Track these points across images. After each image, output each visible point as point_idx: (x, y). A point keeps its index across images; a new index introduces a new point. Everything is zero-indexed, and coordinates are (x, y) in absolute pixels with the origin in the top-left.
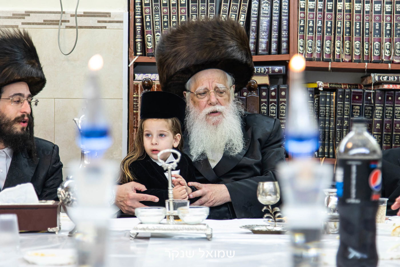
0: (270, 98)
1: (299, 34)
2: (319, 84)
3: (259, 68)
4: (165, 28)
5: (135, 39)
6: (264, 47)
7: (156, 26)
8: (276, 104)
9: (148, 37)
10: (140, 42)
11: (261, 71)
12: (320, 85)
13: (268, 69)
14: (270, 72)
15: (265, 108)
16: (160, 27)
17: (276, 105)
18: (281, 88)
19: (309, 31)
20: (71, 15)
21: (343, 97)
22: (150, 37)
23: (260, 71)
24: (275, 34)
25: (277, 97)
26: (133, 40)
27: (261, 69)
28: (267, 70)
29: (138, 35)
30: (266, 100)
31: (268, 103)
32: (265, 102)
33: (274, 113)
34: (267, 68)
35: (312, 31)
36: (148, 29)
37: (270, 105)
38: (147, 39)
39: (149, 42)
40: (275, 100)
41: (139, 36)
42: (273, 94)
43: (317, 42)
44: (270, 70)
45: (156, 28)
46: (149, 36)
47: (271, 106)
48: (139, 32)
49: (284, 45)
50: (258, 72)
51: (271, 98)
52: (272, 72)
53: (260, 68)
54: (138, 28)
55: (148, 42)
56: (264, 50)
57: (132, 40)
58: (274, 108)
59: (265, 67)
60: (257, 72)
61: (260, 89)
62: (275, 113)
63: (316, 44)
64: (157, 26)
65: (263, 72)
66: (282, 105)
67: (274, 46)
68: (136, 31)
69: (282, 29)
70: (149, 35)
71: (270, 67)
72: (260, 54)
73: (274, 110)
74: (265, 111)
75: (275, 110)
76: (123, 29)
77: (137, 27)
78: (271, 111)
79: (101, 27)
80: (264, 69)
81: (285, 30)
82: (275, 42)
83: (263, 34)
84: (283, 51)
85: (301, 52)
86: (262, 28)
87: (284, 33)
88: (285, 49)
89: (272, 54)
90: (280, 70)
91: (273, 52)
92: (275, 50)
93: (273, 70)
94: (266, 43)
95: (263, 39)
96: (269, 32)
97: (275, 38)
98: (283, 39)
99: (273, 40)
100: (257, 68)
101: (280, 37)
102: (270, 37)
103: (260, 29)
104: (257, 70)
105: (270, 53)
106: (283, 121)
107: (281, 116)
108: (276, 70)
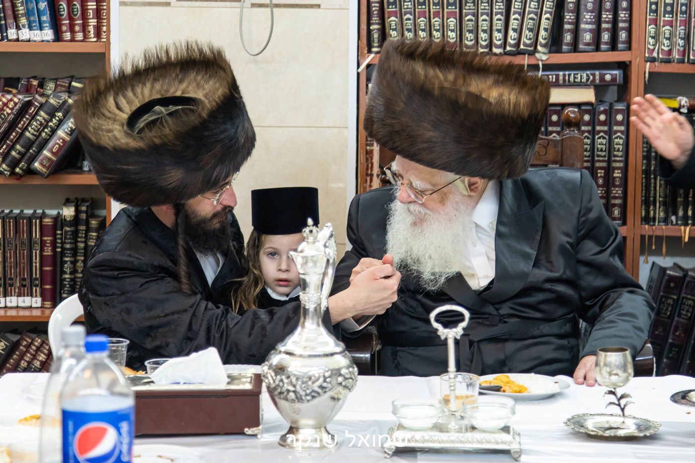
0: (596, 124)
1: (648, 17)
2: (680, 101)
3: (577, 74)
4: (420, 7)
5: (369, 24)
6: (589, 39)
7: (405, 4)
8: (606, 134)
9: (391, 21)
10: (378, 29)
11: (581, 79)
12: (682, 104)
13: (594, 75)
14: (597, 81)
15: (588, 141)
16: (411, 5)
17: (607, 137)
18: (615, 108)
19: (666, 12)
22: (395, 22)
23: (579, 78)
24: (607, 16)
25: (608, 124)
26: (365, 28)
27: (581, 76)
28: (591, 77)
29: (375, 17)
30: (589, 128)
31: (594, 133)
32: (589, 132)
33: (604, 149)
34: (592, 74)
35: (671, 12)
36: (391, 8)
37: (597, 137)
38: (390, 25)
39: (393, 30)
40: (606, 128)
41: (375, 19)
42: (602, 117)
43: (678, 29)
44: (597, 77)
45: (406, 7)
46: (393, 20)
47: (599, 138)
48: (375, 12)
49: (623, 35)
50: (576, 80)
51: (598, 125)
52: (600, 81)
53: (579, 75)
54: (375, 7)
55: (391, 31)
56: (588, 44)
57: (364, 26)
58: (604, 141)
59: (588, 72)
60: (574, 81)
62: (605, 151)
63: (678, 33)
64: (407, 4)
65: (584, 80)
66: (616, 138)
67: (606, 37)
68: (372, 11)
69: (620, 8)
70: (393, 18)
71: (597, 73)
72: (582, 50)
73: (603, 144)
74: (589, 146)
75: (605, 145)
76: (348, 9)
77: (373, 5)
78: (599, 146)
79: (312, 6)
80: (587, 75)
81: (625, 9)
82: (607, 29)
83: (587, 16)
84: (620, 46)
85: (651, 47)
86: (586, 6)
87: (623, 15)
88: (623, 43)
89: (602, 49)
90: (614, 76)
91: (603, 47)
92: (606, 43)
93: (602, 78)
94: (591, 31)
95: (587, 24)
96: (597, 12)
97: (607, 22)
98: (621, 25)
99: (604, 26)
100: (574, 74)
101: (615, 21)
102: (599, 21)
103: (582, 7)
104: (575, 78)
105: (598, 49)
106: (618, 165)
107: (615, 156)
108: (608, 77)
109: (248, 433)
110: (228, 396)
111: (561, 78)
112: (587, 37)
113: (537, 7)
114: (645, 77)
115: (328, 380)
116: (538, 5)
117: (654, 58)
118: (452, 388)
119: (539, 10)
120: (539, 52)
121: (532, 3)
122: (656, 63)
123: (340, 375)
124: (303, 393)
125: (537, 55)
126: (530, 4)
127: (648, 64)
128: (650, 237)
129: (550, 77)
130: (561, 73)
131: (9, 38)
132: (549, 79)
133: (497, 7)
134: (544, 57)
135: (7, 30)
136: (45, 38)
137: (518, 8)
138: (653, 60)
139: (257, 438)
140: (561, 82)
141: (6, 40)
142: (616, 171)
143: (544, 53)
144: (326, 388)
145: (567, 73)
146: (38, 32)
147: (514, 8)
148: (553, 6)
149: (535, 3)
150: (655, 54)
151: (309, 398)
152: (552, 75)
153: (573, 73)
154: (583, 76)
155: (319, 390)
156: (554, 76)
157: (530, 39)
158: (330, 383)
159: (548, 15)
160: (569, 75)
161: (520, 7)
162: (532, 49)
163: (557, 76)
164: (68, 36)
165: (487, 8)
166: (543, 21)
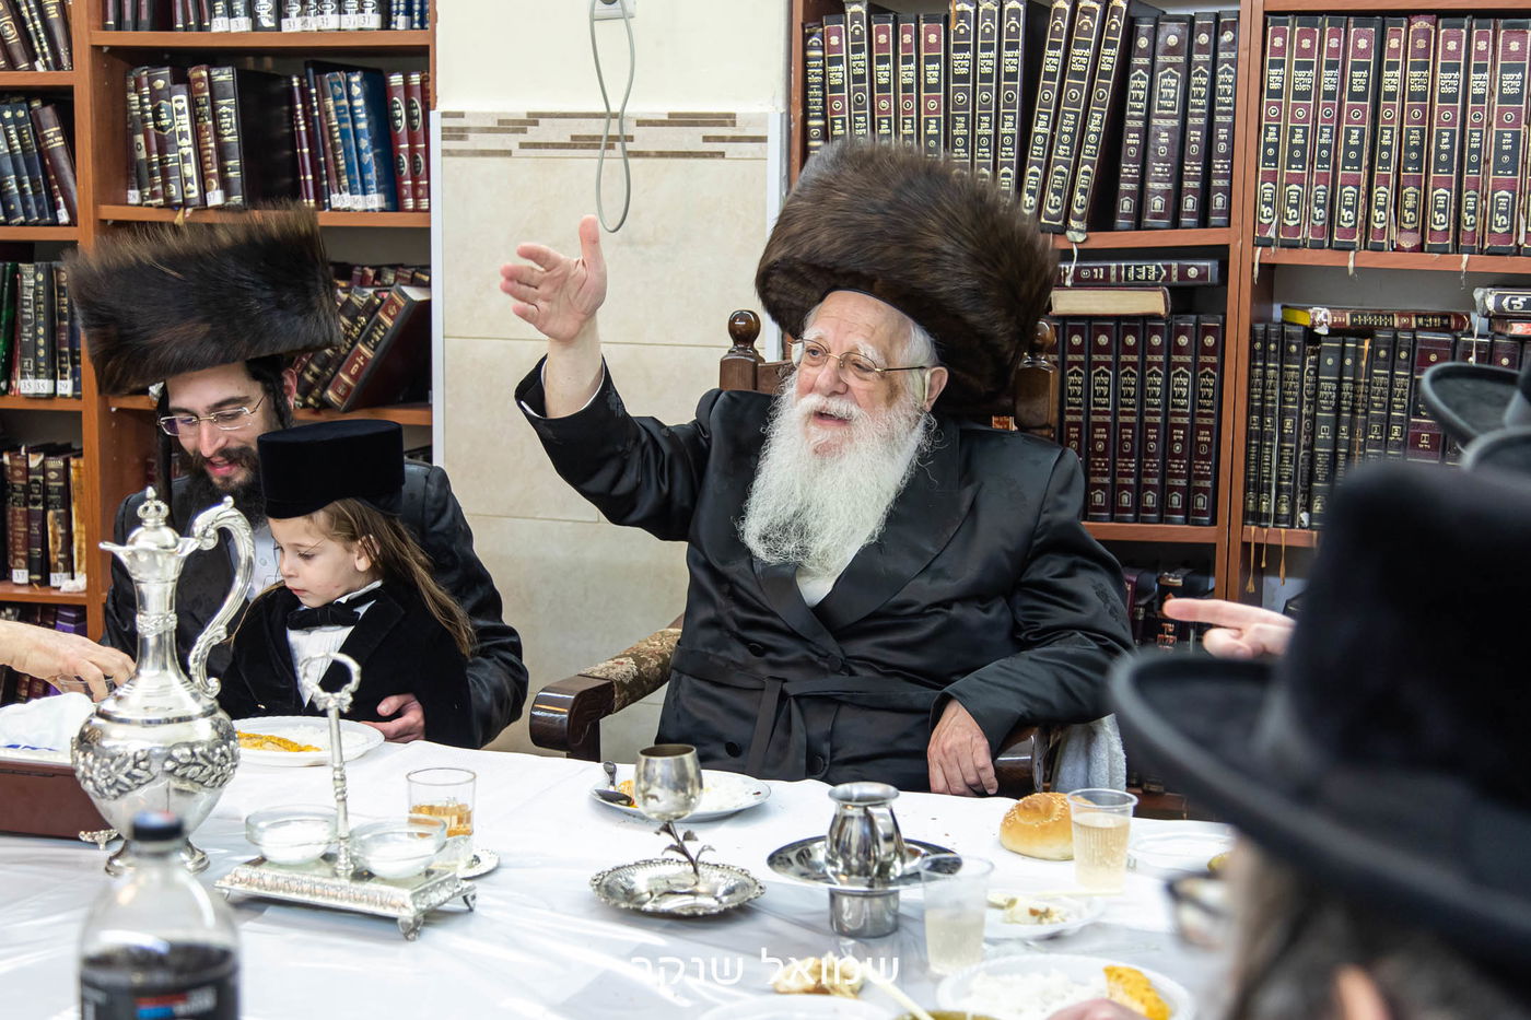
0: (1172, 351)
1: (1261, 169)
2: (1315, 314)
3: (1141, 267)
6: (1161, 206)
8: (1189, 370)
11: (1147, 275)
12: (1317, 320)
13: (1168, 268)
14: (1175, 279)
15: (1159, 381)
17: (1190, 374)
18: (1203, 324)
19: (1291, 160)
20: (637, 121)
21: (1391, 355)
23: (1144, 273)
24: (1193, 168)
25: (1193, 352)
27: (1147, 270)
28: (1164, 272)
30: (1161, 358)
31: (1169, 366)
32: (1159, 364)
33: (1184, 395)
34: (1165, 267)
35: (1302, 160)
37: (1173, 373)
40: (1188, 359)
42: (1183, 340)
43: (1314, 189)
44: (1175, 273)
47: (1177, 375)
49: (1219, 201)
50: (1139, 277)
51: (1175, 354)
52: (1179, 279)
53: (1144, 268)
56: (1157, 216)
58: (1185, 381)
59: (1159, 264)
60: (1136, 279)
61: (1145, 325)
62: (1186, 398)
63: (1313, 196)
65: (1152, 277)
66: (1205, 376)
67: (1190, 203)
69: (1214, 152)
71: (1174, 265)
72: (1149, 225)
73: (1183, 386)
74: (1159, 389)
75: (1187, 387)
76: (764, 159)
78: (1175, 389)
79: (712, 155)
80: (1158, 268)
81: (1224, 156)
82: (1193, 191)
83: (1158, 169)
84: (1214, 219)
85: (1266, 221)
86: (1156, 150)
87: (1219, 166)
88: (1220, 213)
89: (1184, 224)
90: (1203, 271)
91: (1185, 220)
92: (1191, 215)
93: (1183, 273)
94: (1165, 193)
95: (1157, 181)
96: (1175, 160)
97: (1194, 179)
98: (1216, 183)
99: (1186, 184)
100: (1136, 267)
101: (1207, 175)
102: (1178, 176)
103: (1151, 152)
104: (1136, 273)
105: (1176, 224)
106: (1205, 421)
107: (1202, 406)
108: (1193, 272)
109: (84, 839)
110: (53, 775)
111: (1113, 273)
112: (1157, 204)
113: (1068, 153)
114: (1253, 273)
115: (142, 764)
116: (1071, 151)
117: (1271, 239)
118: (340, 797)
119: (1073, 160)
120: (1072, 229)
121: (1061, 147)
122: (1273, 248)
123: (170, 758)
124: (103, 784)
125: (1069, 234)
126: (1058, 148)
127: (1260, 249)
128: (1259, 547)
129: (1096, 271)
130: (1114, 265)
131: (333, 207)
132: (1093, 274)
133: (1004, 154)
134: (1080, 238)
135: (329, 194)
136: (370, 207)
137: (1038, 156)
138: (1267, 243)
139: (98, 849)
140: (1113, 279)
141: (327, 210)
142: (1202, 433)
143: (1079, 231)
144: (140, 778)
145: (1123, 264)
146: (359, 197)
147: (1032, 155)
148: (1096, 151)
149: (1065, 147)
150: (1271, 234)
151: (114, 792)
152: (1098, 268)
153: (1133, 264)
154: (1151, 269)
155: (127, 781)
156: (1102, 270)
157: (1056, 207)
158: (147, 769)
159: (1087, 168)
160: (1127, 268)
161: (1041, 153)
162: (1060, 223)
163: (1107, 269)
164: (410, 203)
165: (987, 155)
166: (1080, 176)
